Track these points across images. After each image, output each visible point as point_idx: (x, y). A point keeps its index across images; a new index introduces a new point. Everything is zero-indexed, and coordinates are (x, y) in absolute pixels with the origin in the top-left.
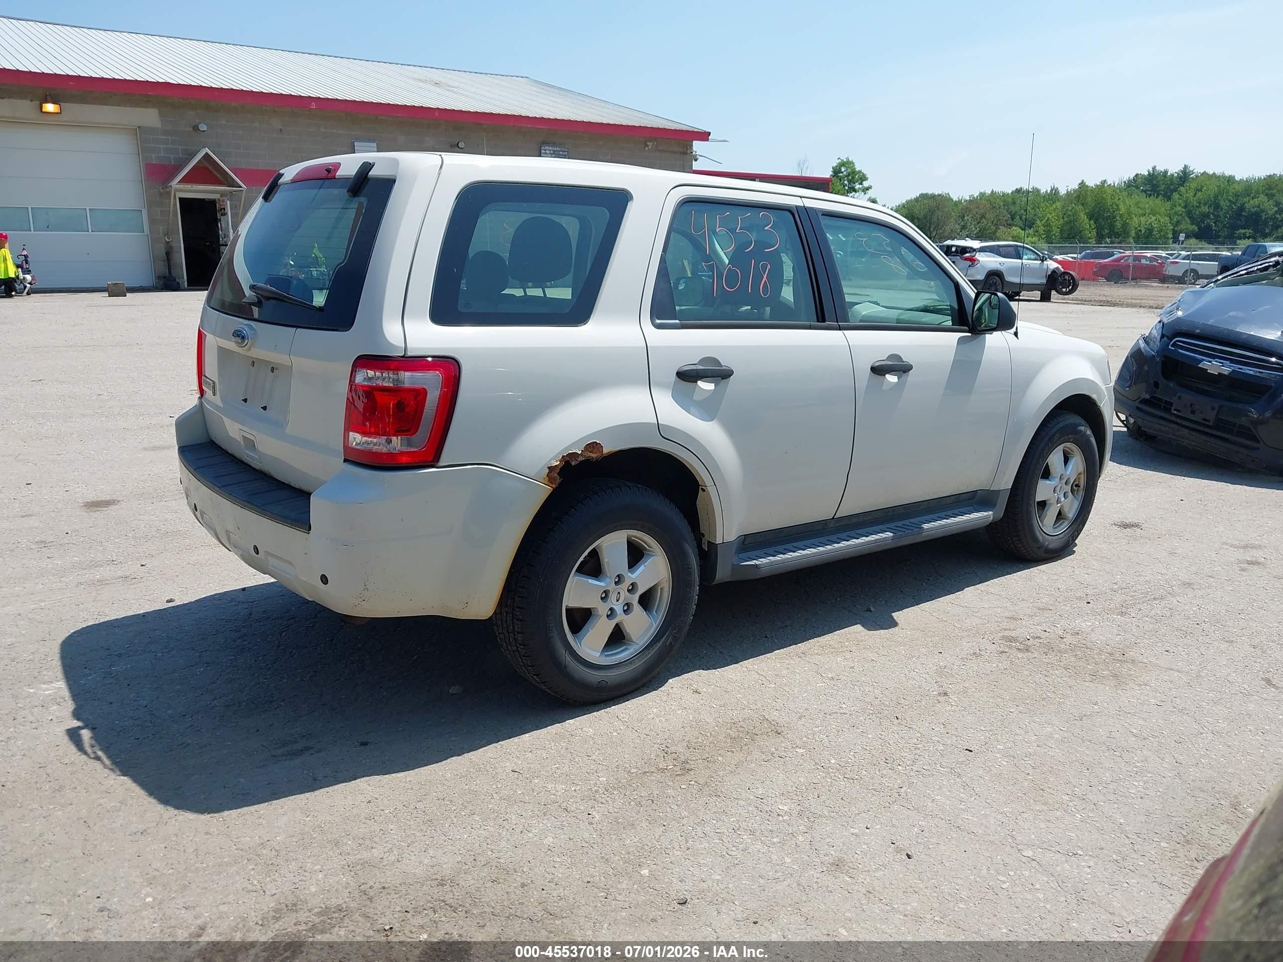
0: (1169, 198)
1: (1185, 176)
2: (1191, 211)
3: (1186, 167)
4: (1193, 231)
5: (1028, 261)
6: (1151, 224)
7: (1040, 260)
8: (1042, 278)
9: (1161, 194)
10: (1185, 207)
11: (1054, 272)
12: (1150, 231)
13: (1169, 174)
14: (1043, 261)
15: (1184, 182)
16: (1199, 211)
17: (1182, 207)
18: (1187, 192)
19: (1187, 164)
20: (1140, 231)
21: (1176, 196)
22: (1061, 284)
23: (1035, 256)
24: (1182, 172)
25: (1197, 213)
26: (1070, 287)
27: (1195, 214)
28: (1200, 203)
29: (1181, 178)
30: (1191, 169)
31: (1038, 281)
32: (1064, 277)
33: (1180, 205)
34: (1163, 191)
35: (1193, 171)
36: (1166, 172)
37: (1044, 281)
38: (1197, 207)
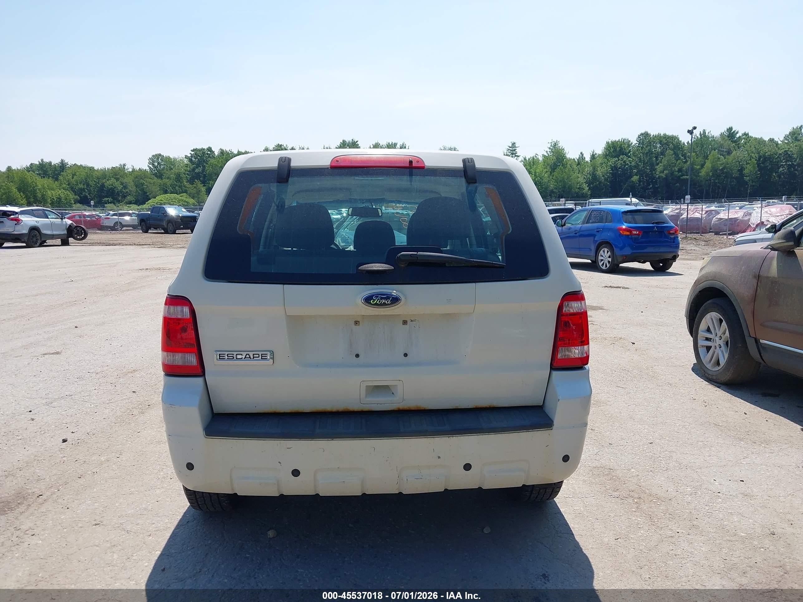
0: (57, 179)
1: (63, 166)
2: (73, 187)
3: (62, 160)
4: (77, 199)
5: (53, 220)
6: (59, 195)
7: (61, 219)
8: (63, 230)
9: (51, 177)
10: (69, 185)
11: (70, 226)
12: (60, 199)
13: (53, 164)
14: (62, 219)
15: (63, 169)
16: (78, 188)
17: (67, 185)
18: (66, 176)
19: (63, 159)
20: (53, 199)
21: (61, 178)
22: (76, 234)
23: (58, 217)
24: (61, 163)
25: (77, 188)
26: (83, 236)
27: (75, 189)
28: (77, 182)
29: (61, 167)
30: (66, 161)
31: (62, 233)
32: (77, 229)
33: (65, 184)
34: (51, 174)
35: (67, 163)
36: (50, 163)
37: (66, 232)
38: (76, 184)
